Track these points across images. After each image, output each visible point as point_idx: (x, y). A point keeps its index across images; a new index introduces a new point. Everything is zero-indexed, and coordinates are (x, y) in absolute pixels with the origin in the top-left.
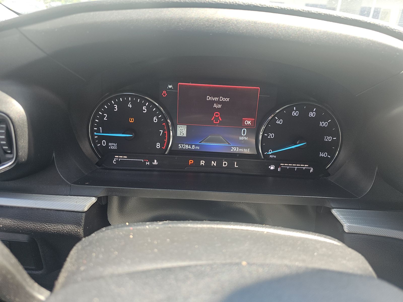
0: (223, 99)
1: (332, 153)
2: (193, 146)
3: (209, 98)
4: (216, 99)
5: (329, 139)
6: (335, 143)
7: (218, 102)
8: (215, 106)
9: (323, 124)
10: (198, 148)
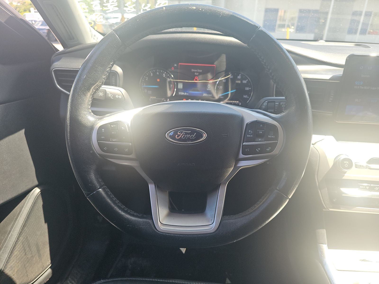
0: (199, 71)
1: (249, 96)
2: (186, 93)
3: (193, 70)
4: (196, 71)
5: (247, 89)
6: (250, 91)
7: (197, 72)
8: (195, 74)
9: (245, 82)
10: (188, 94)
